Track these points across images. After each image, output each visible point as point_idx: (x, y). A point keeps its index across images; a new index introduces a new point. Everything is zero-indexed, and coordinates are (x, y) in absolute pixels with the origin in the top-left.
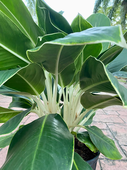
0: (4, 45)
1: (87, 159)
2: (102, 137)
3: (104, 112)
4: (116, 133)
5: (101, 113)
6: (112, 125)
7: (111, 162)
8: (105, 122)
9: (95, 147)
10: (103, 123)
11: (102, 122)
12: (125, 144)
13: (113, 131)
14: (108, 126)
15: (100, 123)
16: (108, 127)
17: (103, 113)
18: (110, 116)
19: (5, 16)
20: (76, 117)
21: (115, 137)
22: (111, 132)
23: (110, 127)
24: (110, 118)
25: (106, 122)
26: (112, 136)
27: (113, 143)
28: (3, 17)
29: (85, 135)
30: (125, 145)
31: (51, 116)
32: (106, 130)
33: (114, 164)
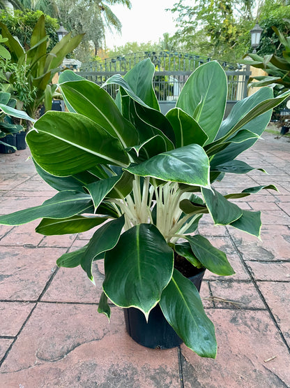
1: (188, 275)
2: (209, 249)
4: (241, 241)
7: (226, 285)
9: (198, 261)
12: (253, 259)
13: (235, 239)
16: (228, 232)
20: (174, 223)
21: (238, 248)
22: (232, 240)
23: (231, 231)
26: (233, 247)
27: (223, 256)
29: (186, 247)
30: (251, 260)
31: (144, 227)
32: (224, 237)
33: (230, 287)
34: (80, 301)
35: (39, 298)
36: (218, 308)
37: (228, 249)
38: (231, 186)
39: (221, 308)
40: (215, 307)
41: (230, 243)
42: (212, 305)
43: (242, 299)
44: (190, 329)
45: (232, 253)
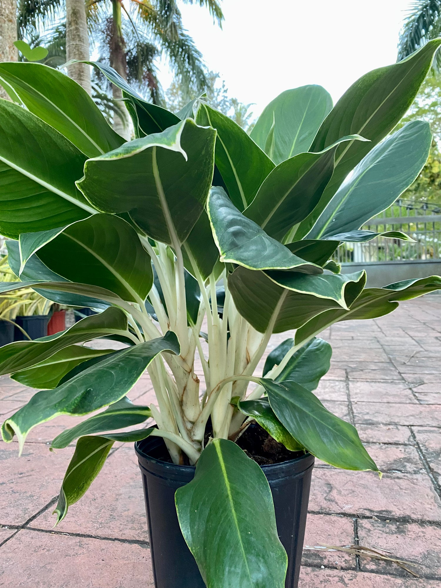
0: (48, 182)
3: (413, 397)
4: (438, 454)
5: (403, 400)
6: (431, 432)
8: (407, 424)
10: (400, 427)
11: (396, 424)
13: (427, 450)
14: (416, 434)
15: (391, 427)
16: (414, 437)
17: (410, 399)
18: (433, 407)
19: (44, 124)
21: (431, 465)
22: (421, 451)
23: (420, 437)
24: (431, 412)
25: (411, 424)
26: (419, 462)
28: (41, 126)
32: (405, 445)
33: (400, 531)
34: (93, 534)
35: (27, 523)
36: (366, 571)
37: (408, 465)
38: (434, 372)
39: (372, 571)
40: (359, 568)
41: (415, 455)
42: (353, 564)
43: (425, 557)
44: (227, 560)
45: (415, 472)
